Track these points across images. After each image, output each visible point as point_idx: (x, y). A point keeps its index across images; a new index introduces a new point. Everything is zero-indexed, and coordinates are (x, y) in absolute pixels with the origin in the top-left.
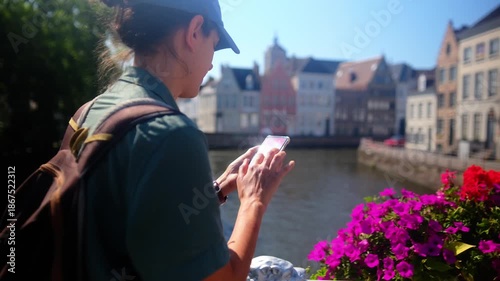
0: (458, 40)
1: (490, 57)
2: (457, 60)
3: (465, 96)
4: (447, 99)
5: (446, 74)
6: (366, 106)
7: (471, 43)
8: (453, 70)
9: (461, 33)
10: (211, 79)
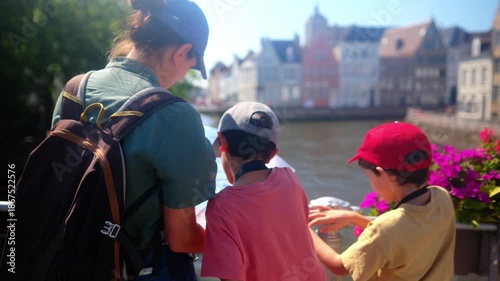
6: (413, 74)
10: (251, 53)
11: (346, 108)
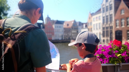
0: (92, 16)
1: (99, 20)
2: (92, 21)
3: (94, 29)
4: (90, 30)
5: (90, 24)
6: (71, 32)
7: (94, 17)
8: (91, 23)
9: (92, 14)
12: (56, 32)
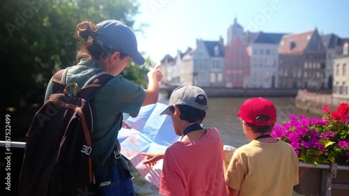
6: (302, 66)
10: (190, 49)
11: (255, 89)
12: (255, 66)
